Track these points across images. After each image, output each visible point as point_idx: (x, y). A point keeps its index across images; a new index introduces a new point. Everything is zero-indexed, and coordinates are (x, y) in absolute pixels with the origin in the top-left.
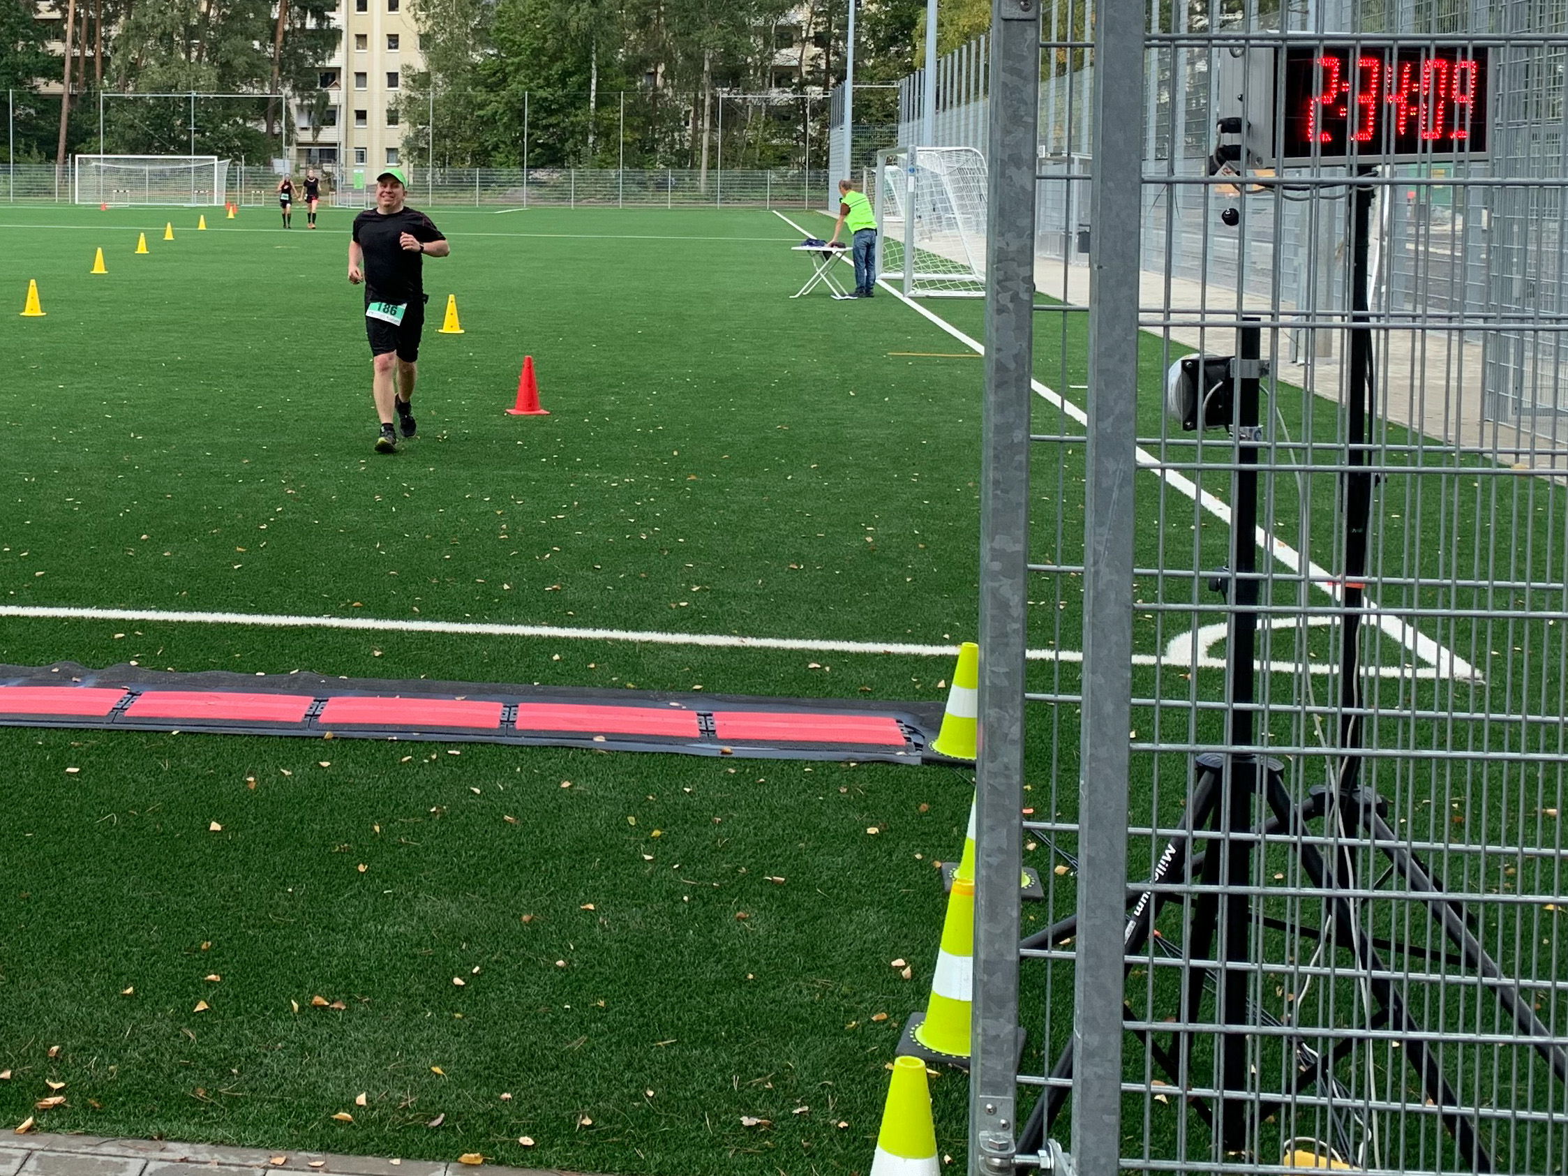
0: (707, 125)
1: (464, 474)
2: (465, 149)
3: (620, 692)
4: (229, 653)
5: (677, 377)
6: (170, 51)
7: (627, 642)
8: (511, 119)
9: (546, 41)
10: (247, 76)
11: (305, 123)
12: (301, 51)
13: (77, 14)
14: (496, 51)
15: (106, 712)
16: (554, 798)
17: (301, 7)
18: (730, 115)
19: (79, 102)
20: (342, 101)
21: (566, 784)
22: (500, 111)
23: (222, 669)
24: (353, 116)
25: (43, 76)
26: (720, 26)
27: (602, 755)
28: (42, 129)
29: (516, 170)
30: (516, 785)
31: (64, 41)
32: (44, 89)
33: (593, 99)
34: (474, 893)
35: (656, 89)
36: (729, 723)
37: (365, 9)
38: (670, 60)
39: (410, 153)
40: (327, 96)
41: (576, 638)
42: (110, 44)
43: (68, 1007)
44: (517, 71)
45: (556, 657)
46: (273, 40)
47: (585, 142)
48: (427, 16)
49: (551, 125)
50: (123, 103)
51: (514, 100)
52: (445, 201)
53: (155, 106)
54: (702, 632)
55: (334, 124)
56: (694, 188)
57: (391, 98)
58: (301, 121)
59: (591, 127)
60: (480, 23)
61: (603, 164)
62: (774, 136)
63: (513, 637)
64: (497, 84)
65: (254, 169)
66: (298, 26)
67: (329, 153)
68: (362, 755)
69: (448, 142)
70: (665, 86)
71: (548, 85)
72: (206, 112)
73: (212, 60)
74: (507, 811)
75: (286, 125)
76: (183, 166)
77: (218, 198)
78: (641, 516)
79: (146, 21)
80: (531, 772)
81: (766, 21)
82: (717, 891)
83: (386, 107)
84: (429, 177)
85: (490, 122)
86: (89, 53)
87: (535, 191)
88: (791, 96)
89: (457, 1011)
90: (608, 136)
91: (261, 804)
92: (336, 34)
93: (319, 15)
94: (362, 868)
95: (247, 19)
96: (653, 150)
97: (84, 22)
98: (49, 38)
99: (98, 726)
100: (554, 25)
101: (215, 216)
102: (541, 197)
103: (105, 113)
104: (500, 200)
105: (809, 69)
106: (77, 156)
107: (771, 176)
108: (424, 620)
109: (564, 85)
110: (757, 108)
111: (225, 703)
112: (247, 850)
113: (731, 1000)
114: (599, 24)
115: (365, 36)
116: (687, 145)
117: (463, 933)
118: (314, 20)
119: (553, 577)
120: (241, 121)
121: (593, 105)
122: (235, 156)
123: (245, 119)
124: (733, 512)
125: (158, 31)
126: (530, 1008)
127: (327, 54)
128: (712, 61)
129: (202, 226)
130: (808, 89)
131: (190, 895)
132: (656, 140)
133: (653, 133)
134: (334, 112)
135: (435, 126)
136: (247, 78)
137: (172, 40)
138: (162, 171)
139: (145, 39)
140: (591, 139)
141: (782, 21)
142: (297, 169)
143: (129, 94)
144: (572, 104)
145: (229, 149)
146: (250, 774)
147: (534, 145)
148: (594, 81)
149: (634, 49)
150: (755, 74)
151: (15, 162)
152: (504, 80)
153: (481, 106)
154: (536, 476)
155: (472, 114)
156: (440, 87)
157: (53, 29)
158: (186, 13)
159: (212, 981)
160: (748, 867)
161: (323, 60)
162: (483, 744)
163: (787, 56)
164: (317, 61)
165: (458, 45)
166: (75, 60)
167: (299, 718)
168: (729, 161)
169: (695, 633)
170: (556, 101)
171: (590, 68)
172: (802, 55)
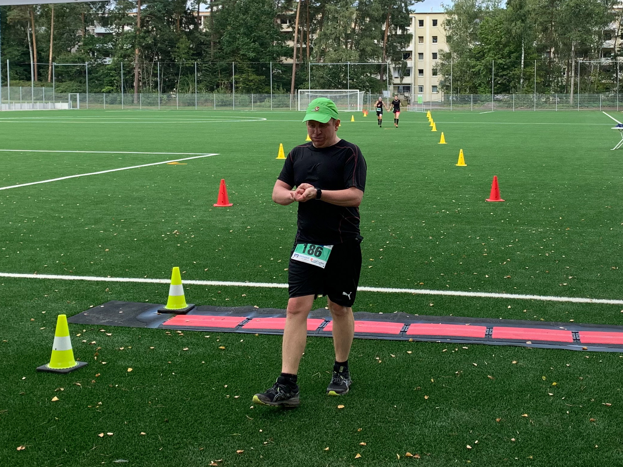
0: (573, 74)
1: (468, 227)
2: (466, 86)
3: (538, 322)
4: (367, 304)
5: (561, 185)
6: (339, 45)
7: (540, 300)
8: (487, 73)
9: (502, 38)
10: (371, 55)
11: (396, 75)
12: (395, 44)
13: (299, 30)
14: (480, 43)
15: (315, 329)
16: (509, 368)
17: (395, 25)
18: (583, 70)
19: (300, 67)
20: (413, 65)
21: (514, 362)
22: (482, 69)
23: (364, 311)
24: (418, 72)
25: (285, 56)
26: (579, 31)
27: (530, 349)
28: (284, 79)
29: (489, 95)
30: (493, 362)
31: (294, 41)
32: (285, 62)
33: (522, 63)
34: (475, 409)
35: (550, 59)
36: (586, 336)
37: (423, 25)
38: (556, 46)
39: (442, 88)
40: (406, 63)
41: (518, 299)
42: (313, 42)
43: (301, 456)
44: (489, 51)
45: (509, 307)
46: (383, 39)
47: (519, 82)
48: (450, 28)
49: (504, 75)
50: (319, 67)
51: (488, 64)
52: (458, 109)
53: (332, 68)
54: (573, 296)
55: (409, 75)
56: (567, 102)
57: (434, 64)
58: (395, 74)
59: (522, 76)
60: (473, 30)
61: (527, 92)
62: (603, 79)
63: (490, 298)
64: (480, 58)
65: (375, 95)
66: (394, 33)
67: (407, 88)
68: (426, 348)
69: (459, 83)
70: (554, 58)
71: (503, 58)
72: (354, 71)
73: (357, 48)
74: (489, 374)
75: (389, 76)
76: (344, 94)
77: (359, 108)
78: (546, 246)
79: (328, 32)
80: (499, 357)
81: (599, 28)
82: (581, 409)
83: (432, 68)
84: (451, 99)
85: (477, 74)
86: (304, 46)
87: (497, 104)
88: (610, 61)
89: (469, 460)
90: (529, 80)
91: (382, 369)
92: (410, 37)
93: (403, 28)
94: (426, 397)
95: (371, 30)
96: (549, 86)
97: (302, 32)
98: (287, 40)
99: (312, 335)
100: (505, 32)
101: (358, 115)
102: (500, 107)
103: (311, 71)
104: (482, 108)
105: (618, 49)
106: (299, 90)
107: (602, 96)
108: (451, 290)
110: (595, 67)
111: (366, 326)
112: (377, 389)
113: (588, 456)
114: (525, 30)
115: (422, 37)
116: (564, 83)
117: (470, 426)
118: (401, 31)
119: (507, 273)
120: (369, 75)
121: (522, 66)
122: (367, 90)
123: (371, 74)
124: (587, 244)
125: (333, 36)
126: (500, 459)
127: (406, 45)
128: (575, 46)
129: (353, 120)
130: (618, 58)
131: (352, 408)
132: (551, 81)
133: (549, 79)
134: (409, 70)
135: (453, 76)
136: (372, 56)
137: (340, 40)
138: (335, 96)
139: (328, 39)
140: (522, 81)
141: (607, 28)
142: (394, 95)
143: (321, 63)
144: (513, 66)
145: (364, 87)
146: (377, 356)
147: (496, 84)
148: (523, 55)
149: (541, 41)
150: (595, 52)
151: (273, 93)
152: (484, 55)
153: (473, 67)
154: (499, 228)
155: (469, 70)
156: (456, 59)
157: (289, 36)
158: (345, 28)
159: (363, 445)
160: (595, 399)
161: (405, 48)
162: (478, 344)
163: (609, 44)
164: (402, 48)
165: (463, 41)
166: (298, 49)
167: (398, 332)
168: (583, 90)
169: (571, 297)
170: (506, 64)
171: (521, 50)
172: (615, 43)
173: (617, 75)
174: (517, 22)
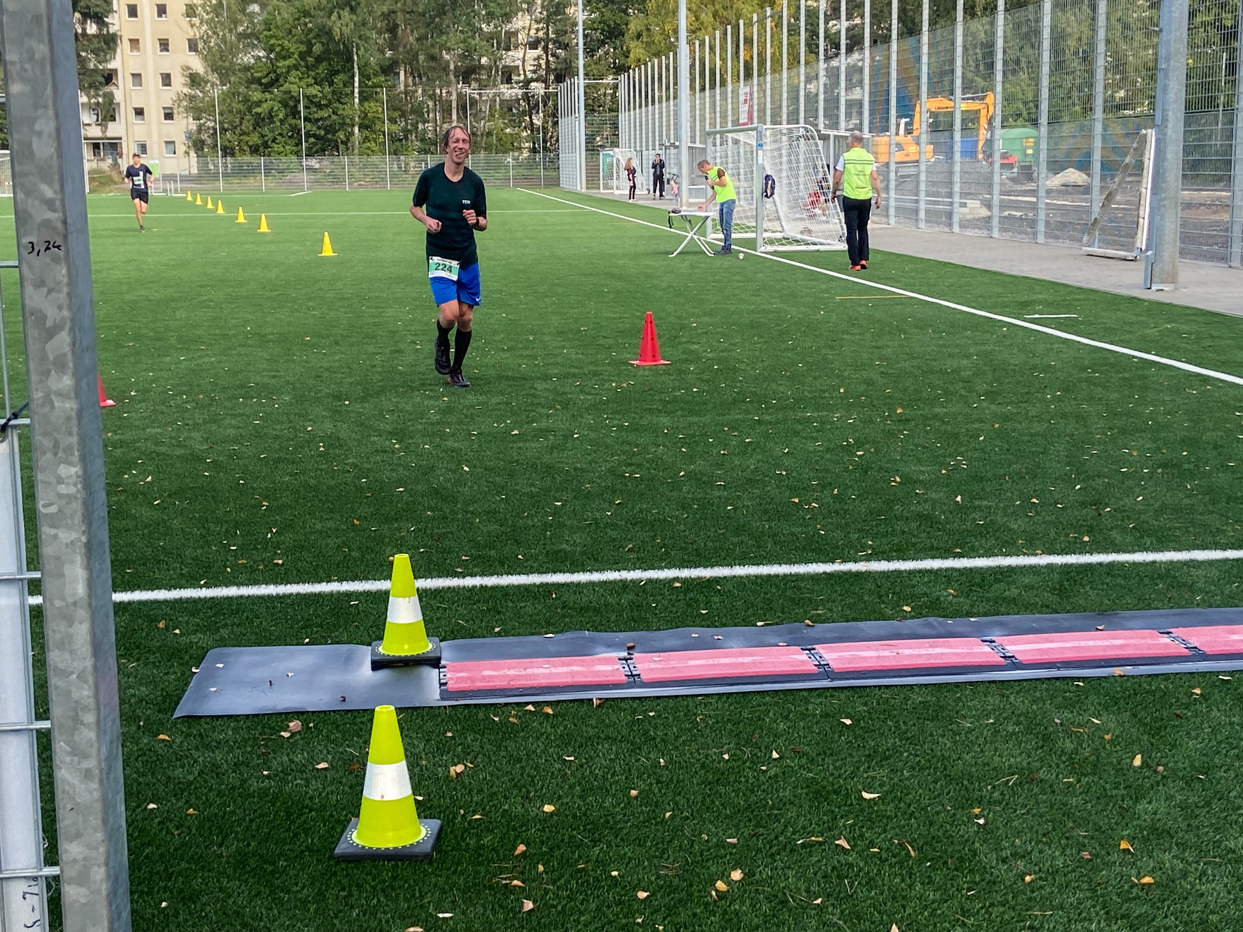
9: (312, 45)
14: (265, 54)
17: (80, 14)
20: (121, 99)
22: (276, 108)
24: (132, 112)
33: (356, 95)
35: (407, 86)
37: (136, 16)
38: (417, 61)
40: (111, 95)
44: (287, 72)
47: (352, 132)
49: (322, 119)
52: (235, 187)
55: (116, 120)
57: (167, 96)
61: (371, 152)
62: (506, 126)
64: (271, 84)
66: (80, 31)
67: (114, 145)
70: (414, 83)
71: (316, 84)
81: (495, 27)
83: (166, 104)
85: (267, 118)
87: (312, 177)
88: (518, 91)
90: (371, 127)
92: (115, 39)
93: (99, 19)
96: (406, 139)
104: (281, 185)
110: (493, 102)
115: (138, 40)
116: (431, 135)
118: (94, 26)
121: (357, 100)
127: (108, 57)
128: (454, 62)
132: (409, 131)
133: (406, 125)
134: (117, 109)
140: (357, 130)
141: (509, 27)
144: (338, 101)
147: (307, 136)
148: (357, 79)
150: (489, 72)
155: (250, 111)
161: (105, 62)
164: (99, 63)
170: (324, 97)
171: (353, 67)
172: (524, 56)
173: (530, 117)
174: (341, 12)
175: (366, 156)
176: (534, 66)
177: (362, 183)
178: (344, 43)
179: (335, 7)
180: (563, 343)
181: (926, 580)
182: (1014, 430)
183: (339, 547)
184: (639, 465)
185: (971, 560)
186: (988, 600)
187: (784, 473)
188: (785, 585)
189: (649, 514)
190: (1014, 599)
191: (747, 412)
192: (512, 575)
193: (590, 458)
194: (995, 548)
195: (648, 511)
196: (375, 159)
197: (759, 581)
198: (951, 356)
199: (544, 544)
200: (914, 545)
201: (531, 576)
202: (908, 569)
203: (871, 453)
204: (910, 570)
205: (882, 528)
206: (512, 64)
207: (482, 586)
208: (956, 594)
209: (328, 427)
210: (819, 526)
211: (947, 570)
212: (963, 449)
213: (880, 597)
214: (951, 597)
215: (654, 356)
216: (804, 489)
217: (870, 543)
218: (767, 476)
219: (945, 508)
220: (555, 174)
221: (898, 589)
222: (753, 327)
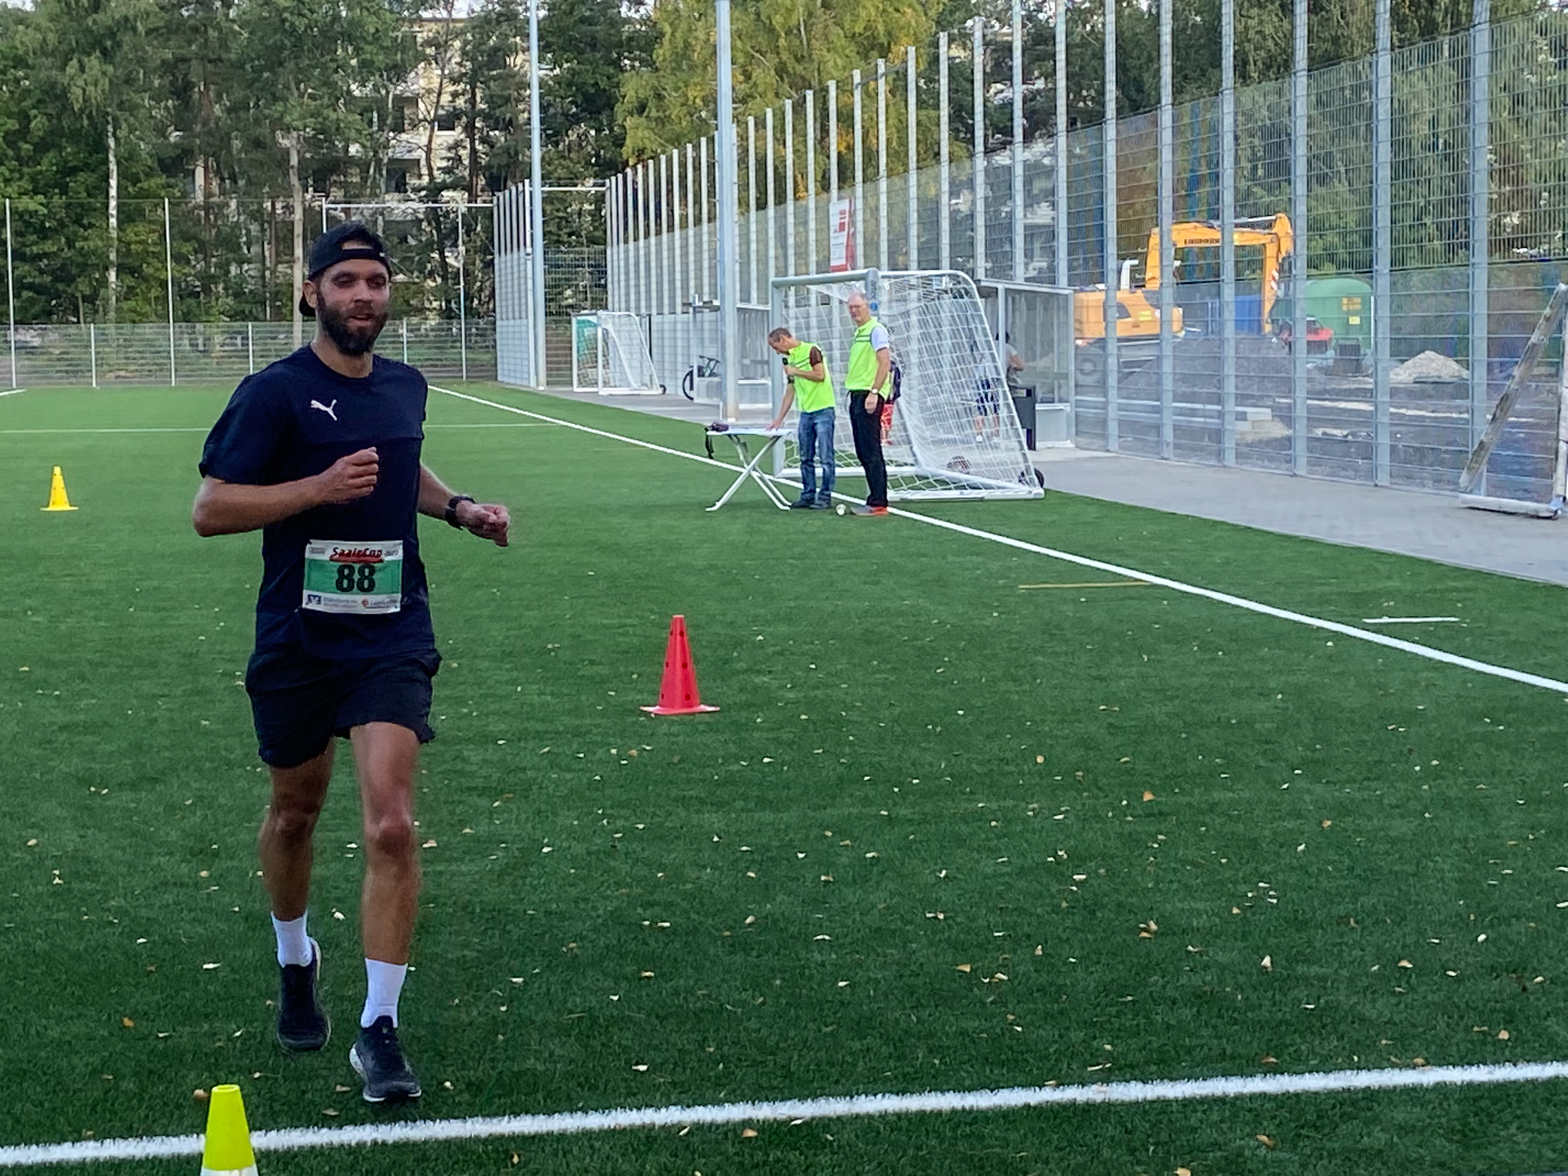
0: (299, 252)
9: (29, 119)
33: (113, 211)
47: (104, 280)
59: (112, 257)
71: (36, 192)
81: (376, 88)
87: (27, 362)
88: (418, 206)
96: (208, 293)
102: (41, 372)
105: (444, 164)
109: (64, 190)
114: (116, 90)
121: (113, 221)
128: (298, 151)
130: (445, 195)
140: (113, 276)
141: (401, 89)
144: (78, 222)
148: (113, 183)
150: (364, 171)
163: (408, 144)
170: (50, 216)
171: (106, 161)
172: (430, 141)
173: (442, 254)
174: (86, 59)
175: (129, 325)
176: (449, 159)
177: (122, 373)
178: (90, 117)
179: (73, 51)
180: (516, 674)
181: (1215, 1117)
182: (1360, 833)
183: (95, 1073)
184: (669, 905)
185: (1295, 1078)
186: (1331, 1154)
187: (941, 916)
188: (954, 1130)
189: (691, 999)
190: (1380, 1152)
191: (866, 801)
192: (434, 1121)
193: (574, 892)
194: (1338, 1055)
195: (691, 991)
196: (147, 330)
197: (904, 1124)
198: (1237, 693)
199: (493, 1060)
200: (1189, 1051)
201: (469, 1122)
202: (1180, 1095)
203: (1098, 876)
204: (1185, 1099)
205: (1128, 1021)
206: (407, 156)
207: (375, 1143)
208: (1270, 1143)
209: (70, 839)
210: (1011, 1017)
211: (1253, 1097)
212: (1267, 868)
213: (1132, 1151)
214: (1263, 1150)
215: (688, 697)
216: (979, 946)
217: (1108, 1047)
218: (911, 922)
219: (1242, 979)
220: (488, 357)
221: (1164, 1137)
222: (868, 642)
